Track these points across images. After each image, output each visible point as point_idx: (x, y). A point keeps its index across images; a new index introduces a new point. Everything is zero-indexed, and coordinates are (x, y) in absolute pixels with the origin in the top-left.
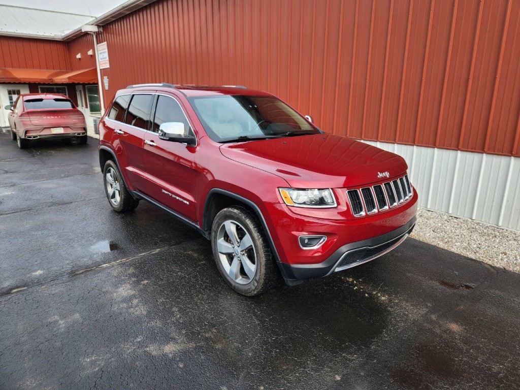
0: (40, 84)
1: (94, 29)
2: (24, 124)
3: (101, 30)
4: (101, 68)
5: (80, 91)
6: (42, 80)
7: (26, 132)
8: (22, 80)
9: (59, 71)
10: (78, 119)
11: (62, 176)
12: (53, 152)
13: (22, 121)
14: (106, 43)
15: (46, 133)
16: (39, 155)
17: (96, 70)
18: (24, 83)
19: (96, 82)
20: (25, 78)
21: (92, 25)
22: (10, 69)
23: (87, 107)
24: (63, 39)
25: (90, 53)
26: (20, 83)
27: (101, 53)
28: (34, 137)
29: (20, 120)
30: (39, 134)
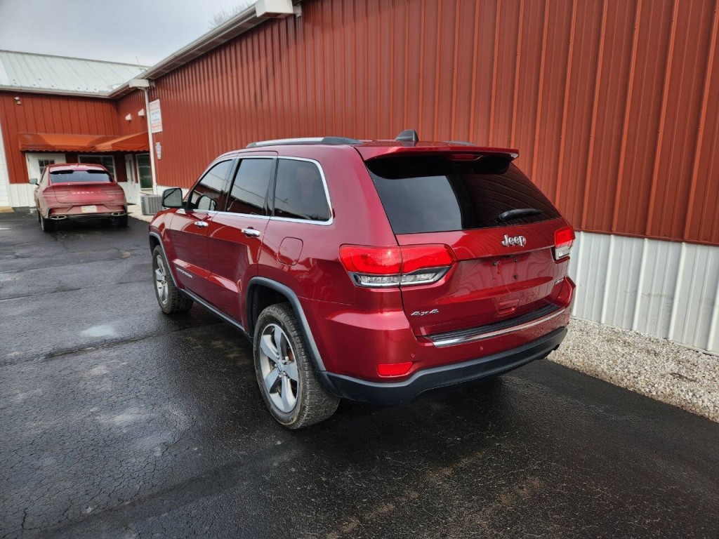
0: (79, 153)
1: (145, 84)
2: (48, 202)
3: (154, 85)
4: (154, 132)
5: (130, 161)
6: (81, 147)
7: (51, 211)
8: (57, 148)
9: (104, 136)
10: (116, 195)
11: (81, 261)
12: (81, 236)
13: (45, 197)
14: (158, 101)
15: (73, 212)
16: (64, 239)
17: (147, 134)
18: (60, 152)
19: (147, 150)
20: (61, 146)
21: (142, 78)
22: (42, 134)
23: (137, 182)
24: (110, 96)
25: (141, 113)
26: (54, 152)
27: (153, 114)
28: (60, 217)
29: (43, 196)
30: (67, 213)
